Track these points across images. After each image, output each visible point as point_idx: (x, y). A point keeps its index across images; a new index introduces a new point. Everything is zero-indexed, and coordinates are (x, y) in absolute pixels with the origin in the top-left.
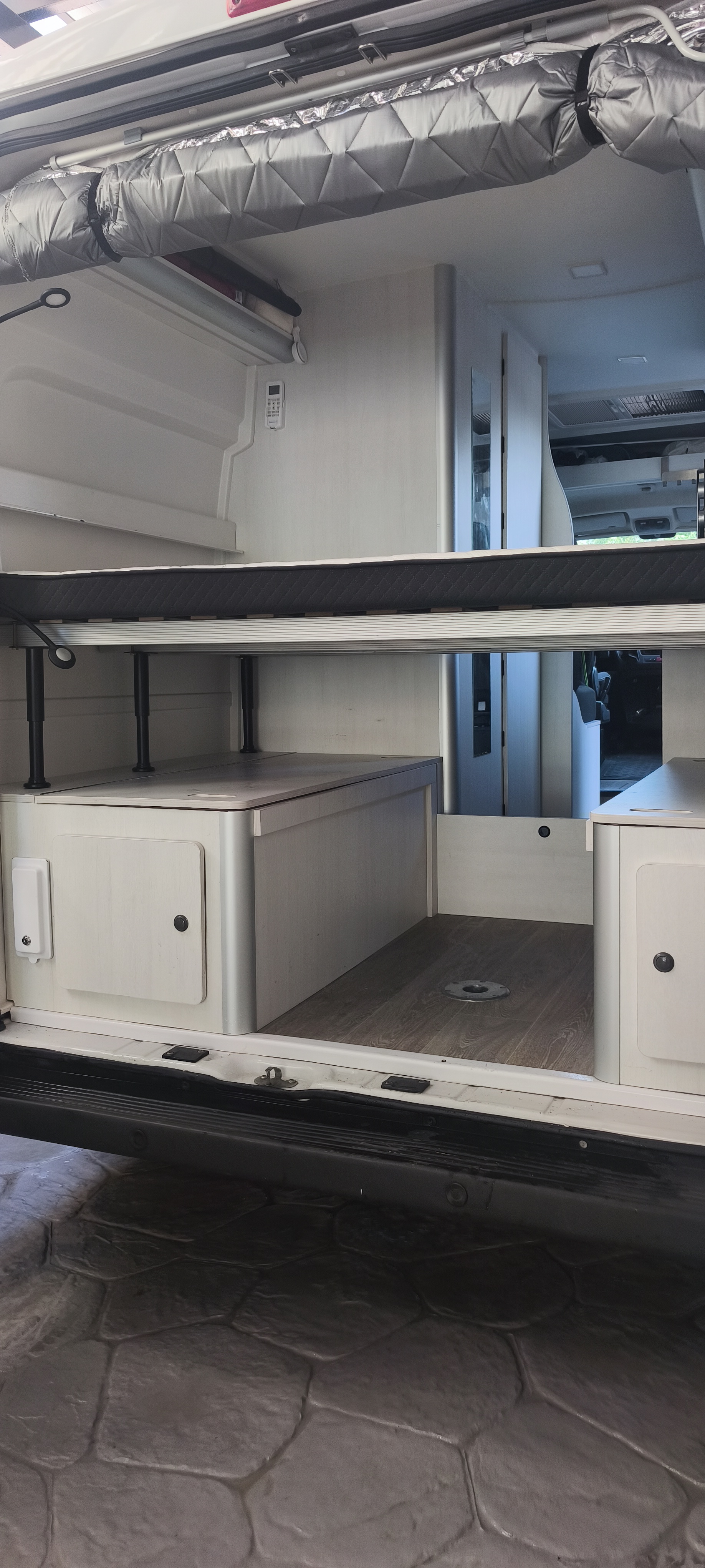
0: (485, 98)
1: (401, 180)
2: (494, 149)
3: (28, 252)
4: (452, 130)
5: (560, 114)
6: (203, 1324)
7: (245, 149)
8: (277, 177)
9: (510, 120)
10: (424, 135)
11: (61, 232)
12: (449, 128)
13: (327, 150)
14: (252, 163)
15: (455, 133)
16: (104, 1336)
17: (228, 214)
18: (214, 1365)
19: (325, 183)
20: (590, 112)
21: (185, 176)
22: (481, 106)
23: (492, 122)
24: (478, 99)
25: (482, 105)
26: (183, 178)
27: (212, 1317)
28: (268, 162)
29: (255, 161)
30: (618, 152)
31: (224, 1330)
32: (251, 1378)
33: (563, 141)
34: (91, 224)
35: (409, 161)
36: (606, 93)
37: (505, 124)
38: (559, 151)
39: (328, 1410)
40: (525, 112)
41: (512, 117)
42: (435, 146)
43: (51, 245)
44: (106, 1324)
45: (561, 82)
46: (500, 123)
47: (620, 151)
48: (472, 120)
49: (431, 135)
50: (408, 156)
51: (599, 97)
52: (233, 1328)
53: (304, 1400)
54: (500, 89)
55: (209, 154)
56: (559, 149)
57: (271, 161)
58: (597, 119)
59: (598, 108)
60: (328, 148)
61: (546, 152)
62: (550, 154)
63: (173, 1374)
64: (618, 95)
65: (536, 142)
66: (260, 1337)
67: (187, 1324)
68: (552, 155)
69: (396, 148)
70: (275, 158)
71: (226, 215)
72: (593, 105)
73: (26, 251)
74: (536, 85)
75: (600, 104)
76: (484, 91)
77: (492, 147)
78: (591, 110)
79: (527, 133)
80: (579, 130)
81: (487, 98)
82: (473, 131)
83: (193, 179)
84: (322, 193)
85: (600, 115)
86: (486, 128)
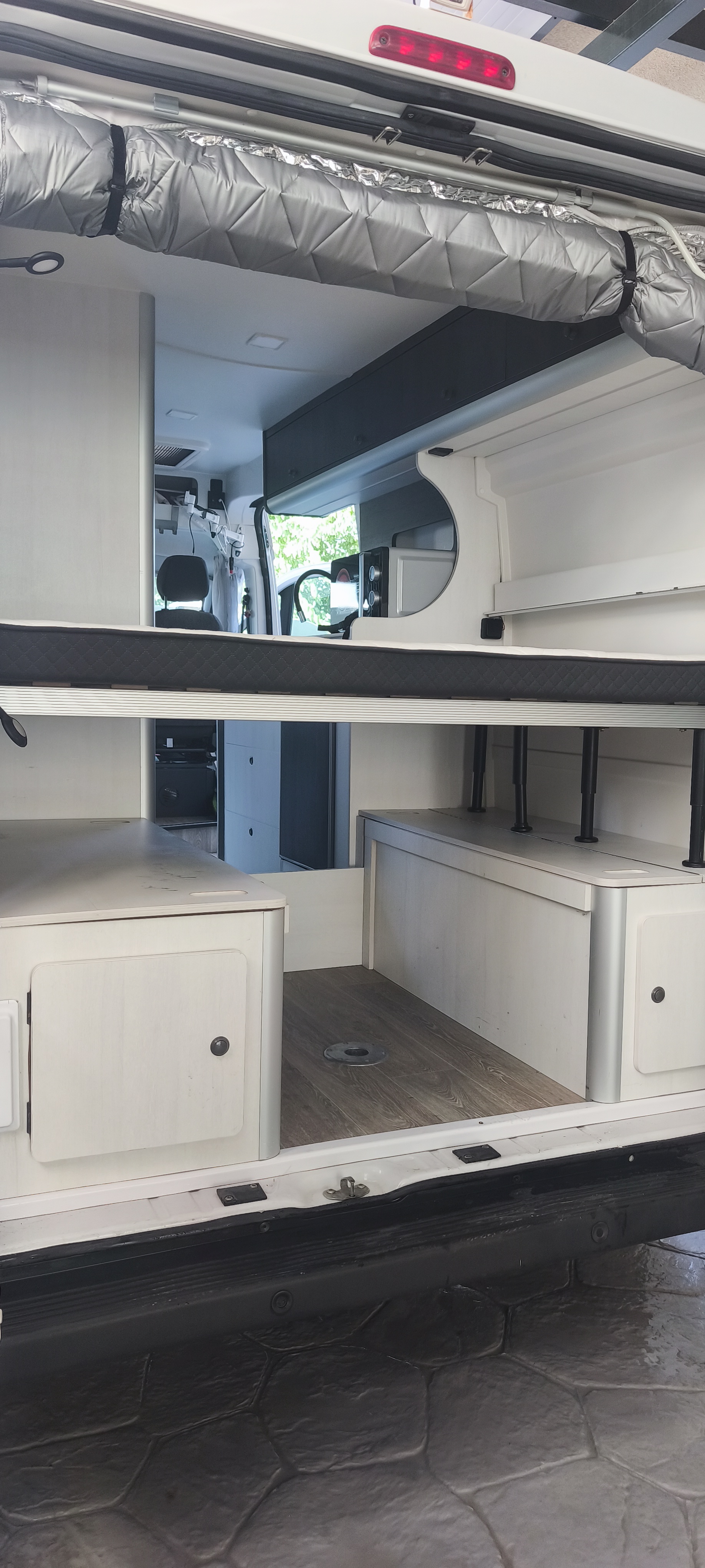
0: (566, 246)
1: (473, 285)
2: (555, 291)
3: (21, 193)
4: (539, 262)
7: (337, 192)
8: (365, 235)
9: (584, 273)
10: (515, 256)
11: (78, 186)
12: (536, 260)
13: (424, 230)
14: (346, 210)
15: (540, 266)
17: (294, 248)
19: (410, 259)
20: (635, 293)
21: (266, 191)
23: (568, 269)
24: (561, 245)
25: (564, 252)
26: (263, 192)
28: (366, 217)
29: (350, 210)
30: (642, 331)
33: (603, 305)
34: (110, 190)
35: (494, 270)
36: (652, 282)
37: (579, 275)
38: (594, 311)
40: (596, 271)
41: (586, 272)
42: (518, 269)
43: (57, 196)
45: (617, 256)
46: (573, 273)
47: (645, 331)
48: (555, 261)
49: (520, 259)
50: (493, 267)
51: (647, 283)
52: (306, 1474)
53: (455, 1494)
54: (580, 243)
55: (293, 177)
56: (596, 309)
57: (370, 217)
58: (643, 301)
59: (643, 291)
60: (428, 230)
61: (584, 308)
62: (586, 310)
65: (585, 298)
69: (485, 255)
70: (375, 216)
71: (289, 248)
72: (639, 287)
73: (20, 190)
74: (608, 254)
75: (646, 289)
76: (564, 239)
77: (555, 288)
78: (637, 290)
79: (585, 289)
80: (619, 302)
81: (568, 246)
82: (554, 270)
83: (274, 198)
84: (401, 267)
85: (645, 298)
86: (565, 272)
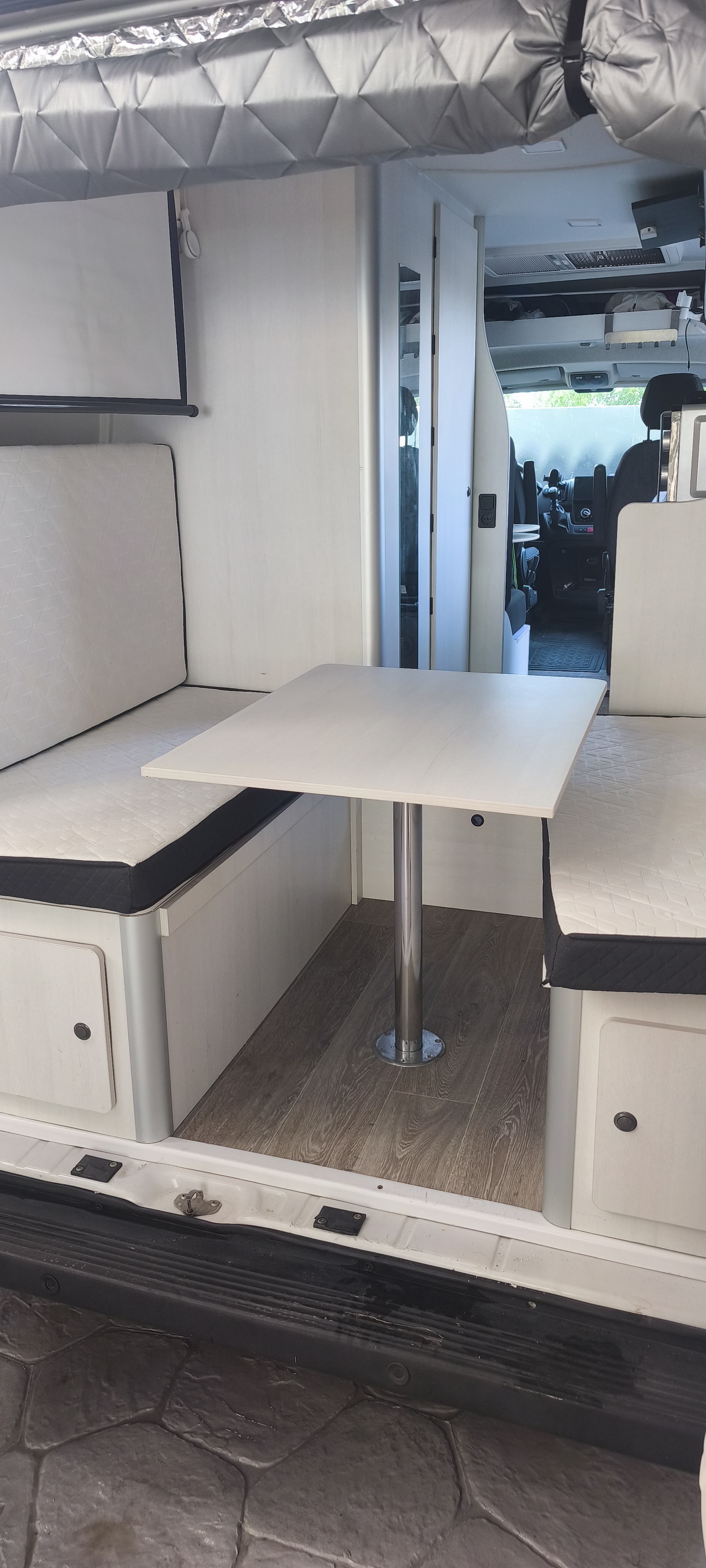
0: (438, 45)
1: (321, 147)
2: (448, 117)
4: (391, 88)
5: (540, 78)
6: (132, 1422)
7: (104, 86)
8: (151, 128)
9: (472, 82)
10: (352, 91)
12: (388, 85)
13: (217, 98)
14: (115, 107)
15: (396, 93)
16: (29, 1445)
17: (86, 170)
18: (145, 1481)
19: (216, 142)
20: (583, 80)
21: (23, 116)
22: (431, 58)
23: (446, 81)
24: (429, 47)
25: (433, 56)
26: (21, 118)
27: (140, 1412)
28: (137, 108)
29: (119, 105)
30: (617, 140)
31: (154, 1432)
32: (185, 1499)
33: (544, 113)
35: (332, 124)
36: (607, 56)
37: (465, 86)
38: (536, 125)
39: (264, 1539)
40: (493, 70)
41: (475, 77)
42: (367, 106)
44: (31, 1428)
45: (544, 30)
46: (457, 85)
47: (620, 139)
48: (420, 77)
49: (362, 93)
50: (330, 116)
51: (597, 59)
52: (163, 1426)
53: (240, 1527)
54: (459, 34)
55: (55, 84)
56: (539, 121)
57: (140, 107)
58: (593, 93)
59: (594, 75)
60: (219, 97)
61: (518, 124)
62: (524, 126)
63: (103, 1496)
64: (623, 62)
65: (505, 112)
66: (191, 1438)
67: (115, 1423)
68: (526, 127)
69: (313, 105)
70: (146, 104)
71: (82, 172)
72: (587, 69)
74: (510, 33)
75: (599, 71)
76: (437, 35)
77: (445, 114)
78: (585, 76)
79: (494, 99)
80: (565, 102)
81: (441, 44)
82: (420, 92)
83: (34, 122)
84: (212, 155)
85: (597, 88)
86: (439, 90)
